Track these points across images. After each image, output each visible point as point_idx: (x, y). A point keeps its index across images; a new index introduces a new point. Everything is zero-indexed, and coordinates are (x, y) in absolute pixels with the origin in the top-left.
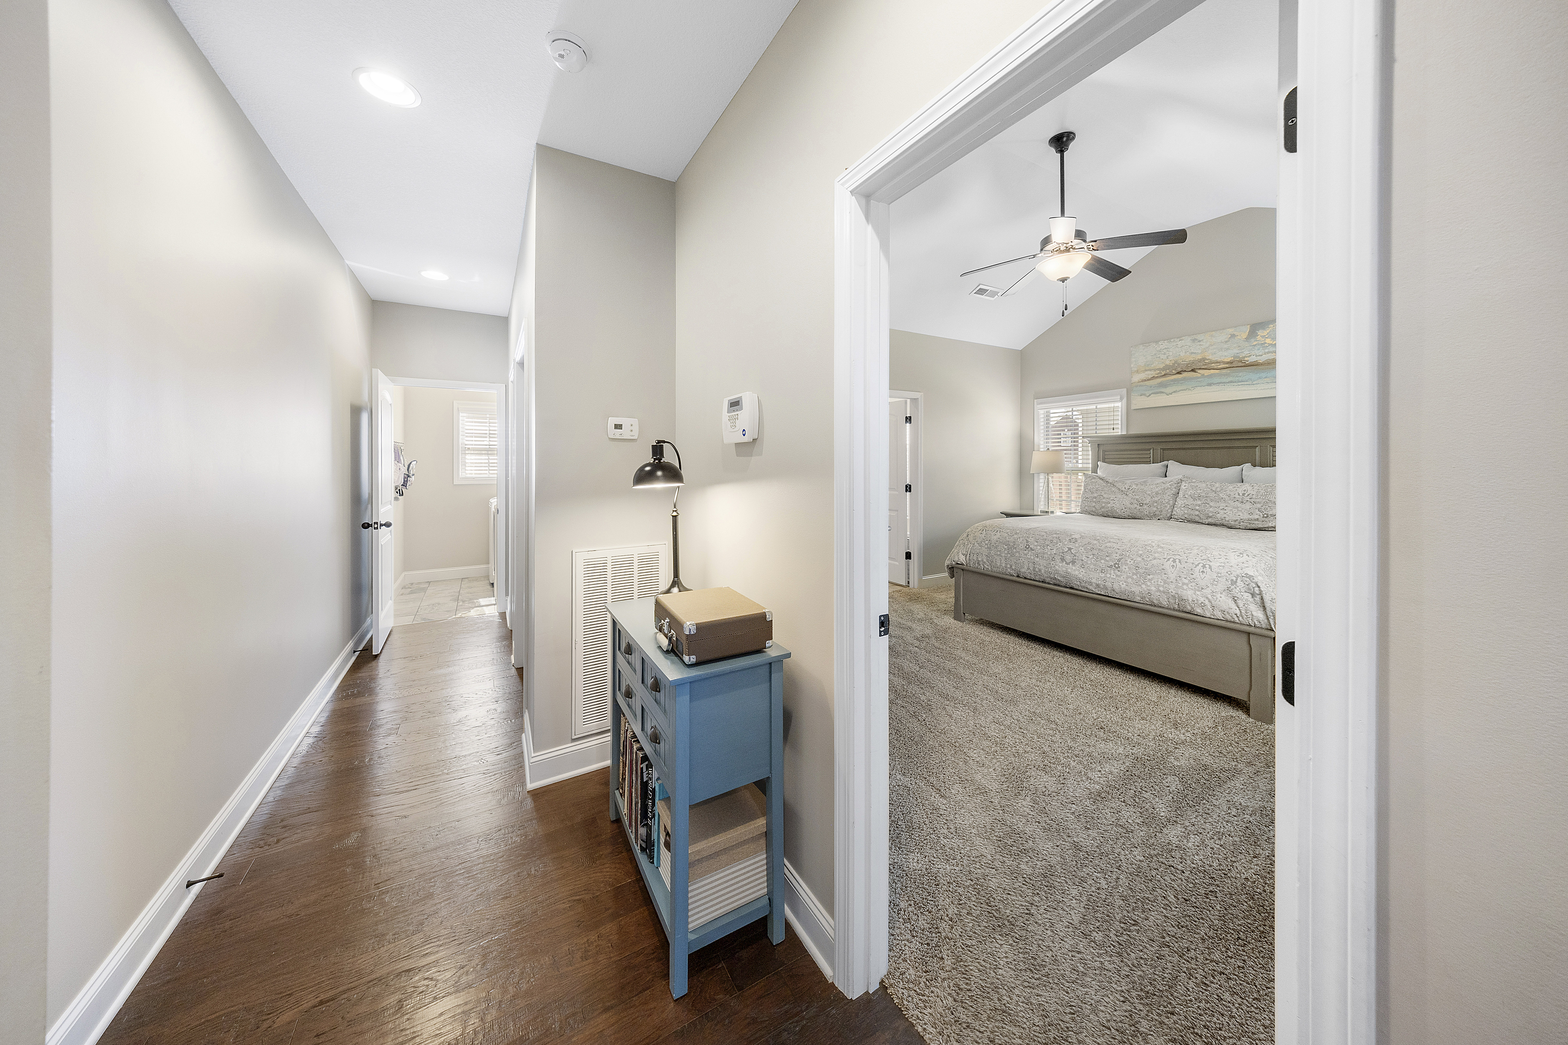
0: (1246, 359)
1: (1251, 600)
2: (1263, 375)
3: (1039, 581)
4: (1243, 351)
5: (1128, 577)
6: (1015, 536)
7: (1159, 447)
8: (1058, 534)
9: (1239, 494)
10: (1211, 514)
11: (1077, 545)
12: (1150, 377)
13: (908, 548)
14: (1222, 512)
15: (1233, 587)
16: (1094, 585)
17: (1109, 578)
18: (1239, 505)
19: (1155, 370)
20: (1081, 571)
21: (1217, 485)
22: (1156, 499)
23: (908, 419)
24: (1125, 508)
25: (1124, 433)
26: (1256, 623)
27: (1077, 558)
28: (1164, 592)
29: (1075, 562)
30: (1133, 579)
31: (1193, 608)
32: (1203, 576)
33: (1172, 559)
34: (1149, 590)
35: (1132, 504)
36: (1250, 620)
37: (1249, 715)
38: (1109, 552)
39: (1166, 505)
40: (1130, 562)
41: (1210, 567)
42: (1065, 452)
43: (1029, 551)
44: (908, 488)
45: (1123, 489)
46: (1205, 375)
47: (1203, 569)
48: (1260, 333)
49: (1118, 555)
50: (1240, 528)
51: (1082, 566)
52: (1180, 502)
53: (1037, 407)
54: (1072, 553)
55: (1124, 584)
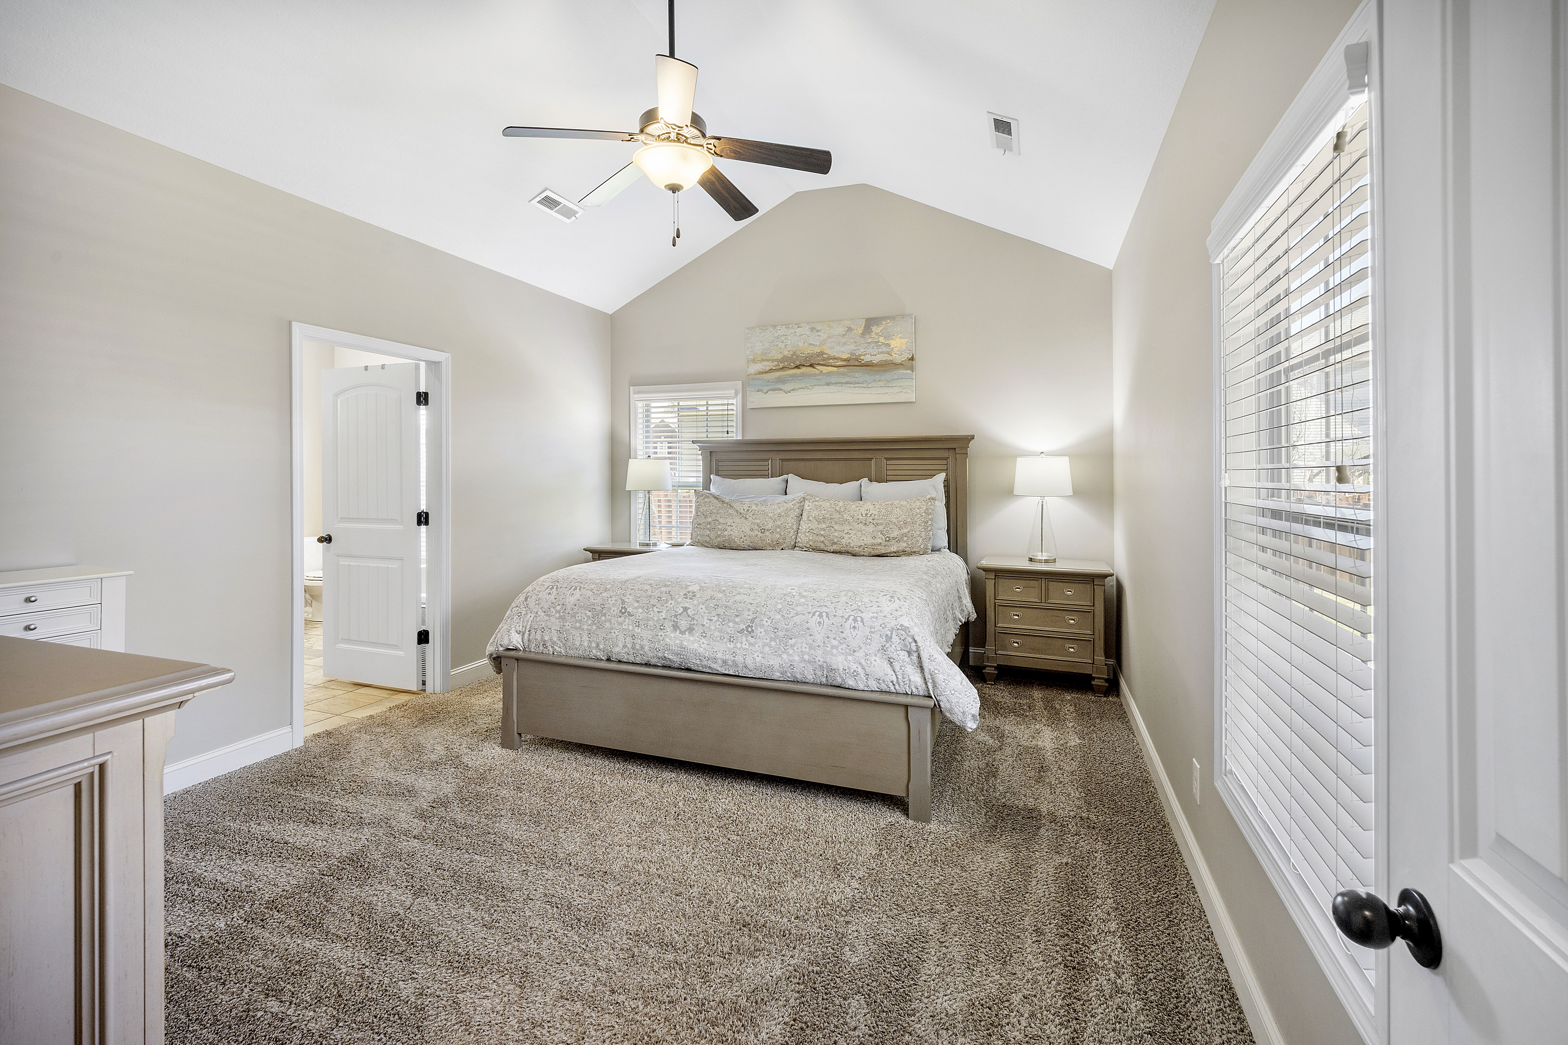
0: (862, 357)
1: (908, 659)
2: (877, 377)
3: (641, 664)
4: (859, 348)
5: (764, 645)
6: (605, 594)
7: (777, 457)
8: (668, 586)
9: (862, 515)
10: (836, 540)
11: (695, 602)
12: (768, 369)
13: (423, 623)
14: (846, 536)
15: (888, 645)
16: (720, 662)
17: (740, 649)
18: (863, 527)
19: (773, 361)
20: (701, 642)
21: (841, 504)
22: (779, 523)
23: (422, 398)
24: (745, 536)
25: (740, 438)
26: (914, 691)
27: (695, 622)
28: (809, 662)
29: (693, 629)
30: (770, 647)
31: (843, 680)
32: (854, 634)
33: (818, 613)
34: (791, 661)
35: (752, 530)
36: (907, 688)
37: (907, 815)
38: (739, 609)
39: (790, 530)
40: (767, 621)
41: (862, 621)
42: (671, 461)
43: (625, 618)
44: (423, 519)
45: (742, 511)
46: (824, 372)
47: (855, 623)
48: (875, 329)
49: (751, 613)
50: (864, 556)
51: (704, 635)
52: (804, 526)
53: (634, 397)
54: (689, 616)
55: (760, 655)
